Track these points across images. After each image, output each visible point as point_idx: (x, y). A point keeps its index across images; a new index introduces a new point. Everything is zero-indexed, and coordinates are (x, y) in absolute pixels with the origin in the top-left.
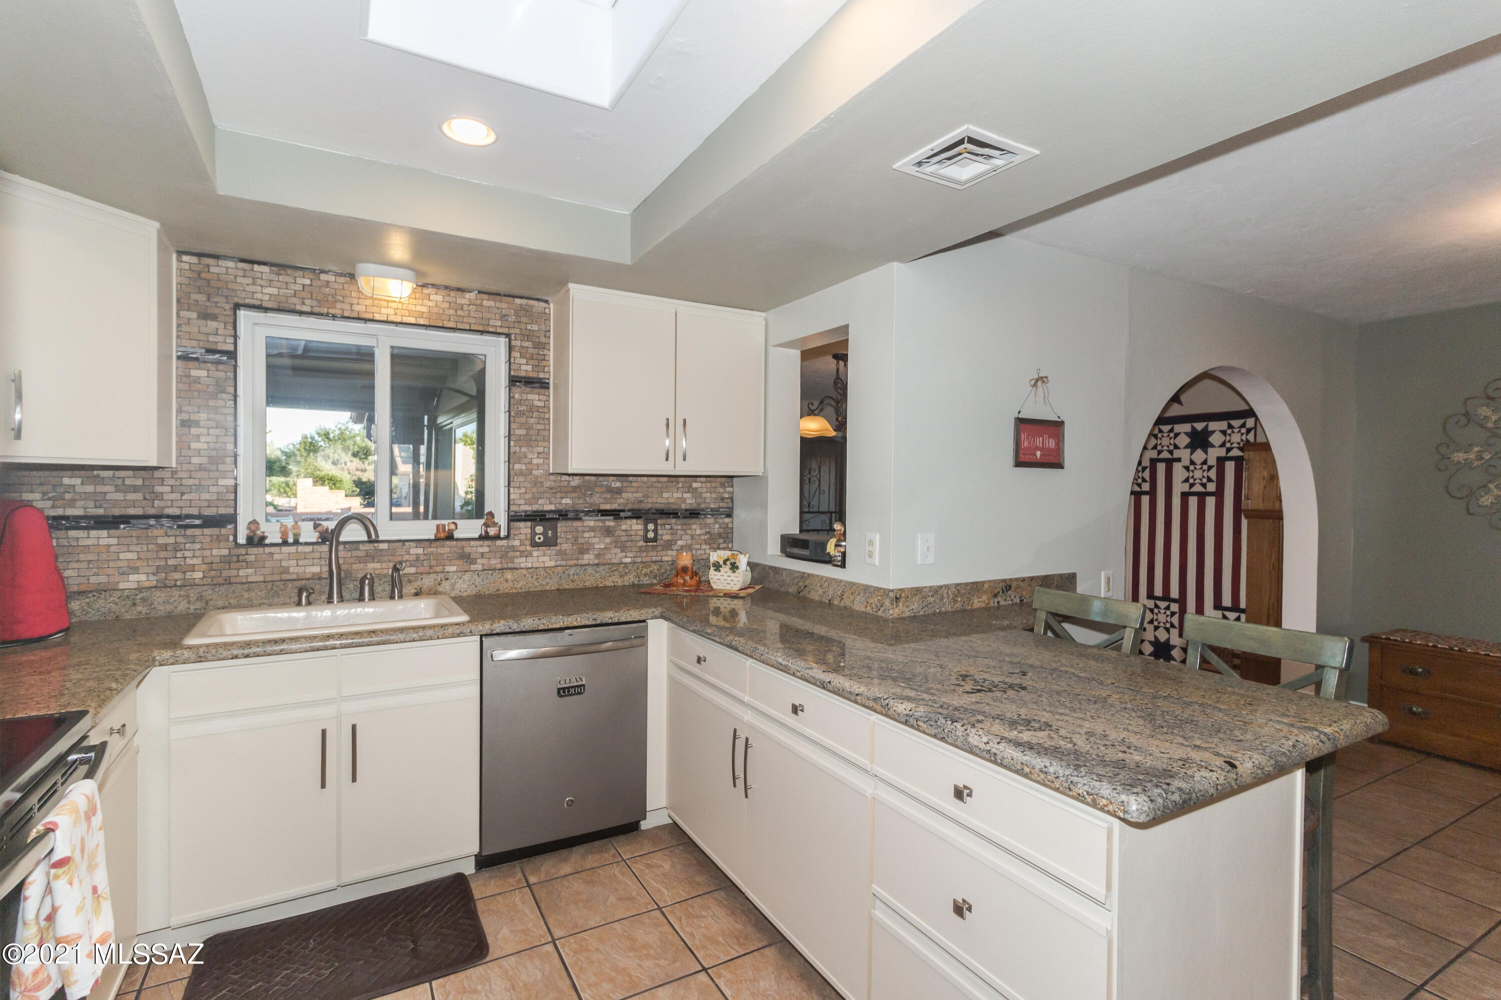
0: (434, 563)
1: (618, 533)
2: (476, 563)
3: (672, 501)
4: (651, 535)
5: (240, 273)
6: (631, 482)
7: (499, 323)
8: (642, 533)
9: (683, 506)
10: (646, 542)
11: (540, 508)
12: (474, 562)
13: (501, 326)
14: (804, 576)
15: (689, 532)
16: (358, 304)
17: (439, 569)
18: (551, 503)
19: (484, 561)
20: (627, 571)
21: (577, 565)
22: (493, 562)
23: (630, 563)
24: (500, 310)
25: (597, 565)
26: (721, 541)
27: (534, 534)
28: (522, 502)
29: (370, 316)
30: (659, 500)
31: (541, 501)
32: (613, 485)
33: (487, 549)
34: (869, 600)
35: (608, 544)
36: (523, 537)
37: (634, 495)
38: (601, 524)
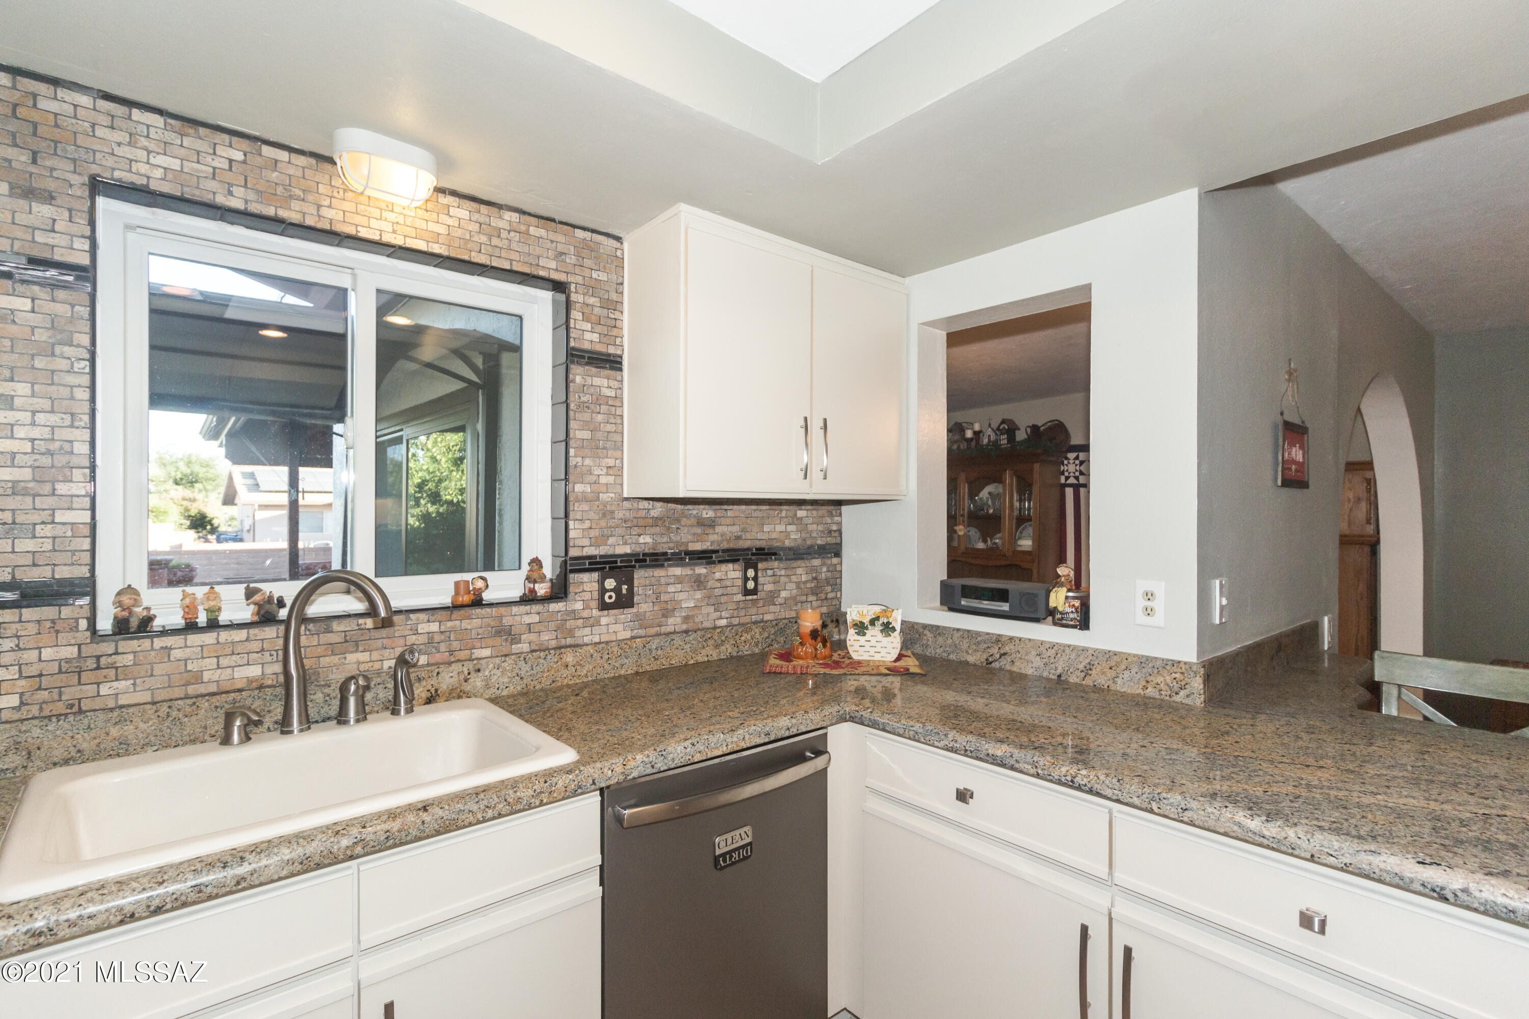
0: (456, 645)
1: (711, 584)
2: (519, 642)
3: (774, 536)
4: (751, 585)
5: (106, 121)
6: (726, 510)
7: (553, 265)
8: (739, 583)
9: (787, 543)
10: (745, 595)
11: (610, 552)
12: (516, 640)
13: (556, 270)
14: (998, 639)
15: (794, 578)
16: (330, 207)
17: (463, 655)
18: (625, 543)
19: (533, 637)
20: (723, 638)
21: (660, 635)
22: (545, 637)
23: (727, 626)
24: (554, 244)
25: (686, 632)
26: (829, 589)
27: (603, 591)
28: (586, 542)
29: (350, 230)
30: (759, 536)
31: (611, 541)
32: (704, 516)
33: (536, 618)
34: (1149, 679)
35: (698, 600)
36: (587, 596)
37: (730, 528)
38: (690, 572)
